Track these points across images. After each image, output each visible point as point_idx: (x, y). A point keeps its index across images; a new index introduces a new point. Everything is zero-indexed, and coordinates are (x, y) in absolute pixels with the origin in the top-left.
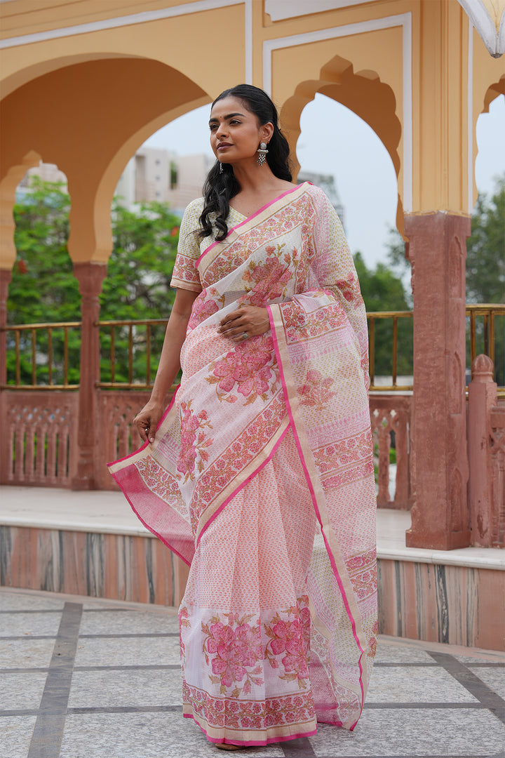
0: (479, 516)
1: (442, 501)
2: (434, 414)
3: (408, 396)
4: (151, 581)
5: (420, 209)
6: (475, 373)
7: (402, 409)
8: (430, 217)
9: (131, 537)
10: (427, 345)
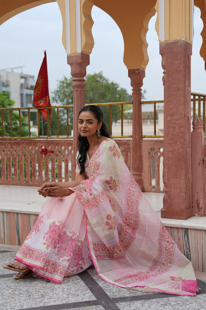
0: (197, 200)
1: (183, 194)
2: (178, 149)
3: (129, 140)
4: (18, 234)
5: (169, 38)
6: (195, 127)
7: (126, 146)
8: (175, 43)
9: (7, 212)
10: (174, 112)
